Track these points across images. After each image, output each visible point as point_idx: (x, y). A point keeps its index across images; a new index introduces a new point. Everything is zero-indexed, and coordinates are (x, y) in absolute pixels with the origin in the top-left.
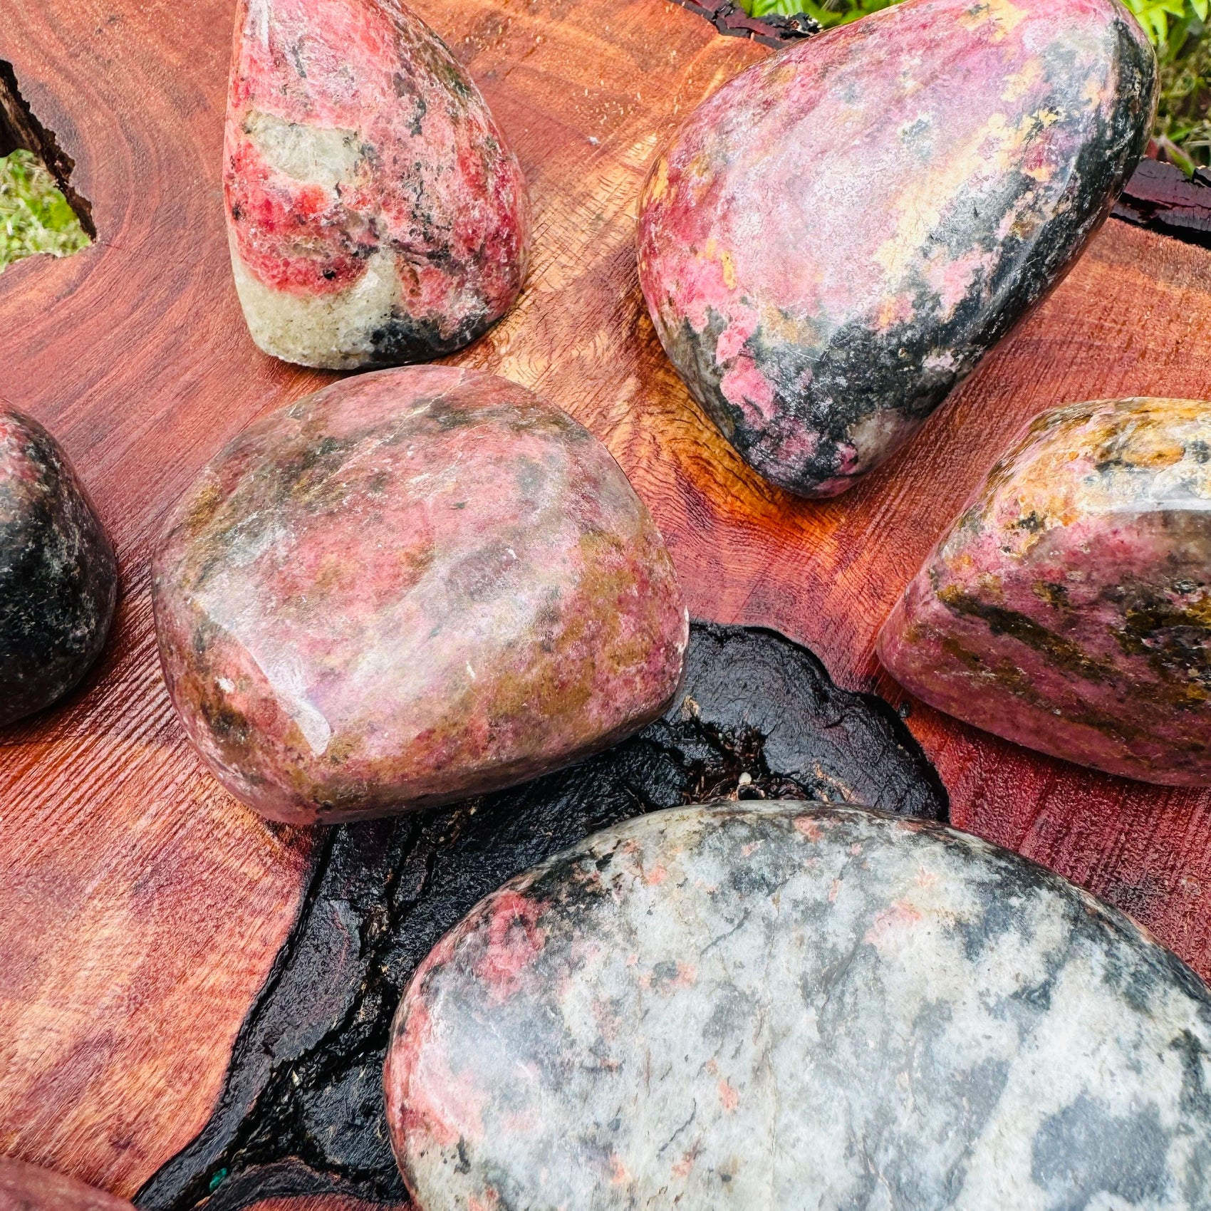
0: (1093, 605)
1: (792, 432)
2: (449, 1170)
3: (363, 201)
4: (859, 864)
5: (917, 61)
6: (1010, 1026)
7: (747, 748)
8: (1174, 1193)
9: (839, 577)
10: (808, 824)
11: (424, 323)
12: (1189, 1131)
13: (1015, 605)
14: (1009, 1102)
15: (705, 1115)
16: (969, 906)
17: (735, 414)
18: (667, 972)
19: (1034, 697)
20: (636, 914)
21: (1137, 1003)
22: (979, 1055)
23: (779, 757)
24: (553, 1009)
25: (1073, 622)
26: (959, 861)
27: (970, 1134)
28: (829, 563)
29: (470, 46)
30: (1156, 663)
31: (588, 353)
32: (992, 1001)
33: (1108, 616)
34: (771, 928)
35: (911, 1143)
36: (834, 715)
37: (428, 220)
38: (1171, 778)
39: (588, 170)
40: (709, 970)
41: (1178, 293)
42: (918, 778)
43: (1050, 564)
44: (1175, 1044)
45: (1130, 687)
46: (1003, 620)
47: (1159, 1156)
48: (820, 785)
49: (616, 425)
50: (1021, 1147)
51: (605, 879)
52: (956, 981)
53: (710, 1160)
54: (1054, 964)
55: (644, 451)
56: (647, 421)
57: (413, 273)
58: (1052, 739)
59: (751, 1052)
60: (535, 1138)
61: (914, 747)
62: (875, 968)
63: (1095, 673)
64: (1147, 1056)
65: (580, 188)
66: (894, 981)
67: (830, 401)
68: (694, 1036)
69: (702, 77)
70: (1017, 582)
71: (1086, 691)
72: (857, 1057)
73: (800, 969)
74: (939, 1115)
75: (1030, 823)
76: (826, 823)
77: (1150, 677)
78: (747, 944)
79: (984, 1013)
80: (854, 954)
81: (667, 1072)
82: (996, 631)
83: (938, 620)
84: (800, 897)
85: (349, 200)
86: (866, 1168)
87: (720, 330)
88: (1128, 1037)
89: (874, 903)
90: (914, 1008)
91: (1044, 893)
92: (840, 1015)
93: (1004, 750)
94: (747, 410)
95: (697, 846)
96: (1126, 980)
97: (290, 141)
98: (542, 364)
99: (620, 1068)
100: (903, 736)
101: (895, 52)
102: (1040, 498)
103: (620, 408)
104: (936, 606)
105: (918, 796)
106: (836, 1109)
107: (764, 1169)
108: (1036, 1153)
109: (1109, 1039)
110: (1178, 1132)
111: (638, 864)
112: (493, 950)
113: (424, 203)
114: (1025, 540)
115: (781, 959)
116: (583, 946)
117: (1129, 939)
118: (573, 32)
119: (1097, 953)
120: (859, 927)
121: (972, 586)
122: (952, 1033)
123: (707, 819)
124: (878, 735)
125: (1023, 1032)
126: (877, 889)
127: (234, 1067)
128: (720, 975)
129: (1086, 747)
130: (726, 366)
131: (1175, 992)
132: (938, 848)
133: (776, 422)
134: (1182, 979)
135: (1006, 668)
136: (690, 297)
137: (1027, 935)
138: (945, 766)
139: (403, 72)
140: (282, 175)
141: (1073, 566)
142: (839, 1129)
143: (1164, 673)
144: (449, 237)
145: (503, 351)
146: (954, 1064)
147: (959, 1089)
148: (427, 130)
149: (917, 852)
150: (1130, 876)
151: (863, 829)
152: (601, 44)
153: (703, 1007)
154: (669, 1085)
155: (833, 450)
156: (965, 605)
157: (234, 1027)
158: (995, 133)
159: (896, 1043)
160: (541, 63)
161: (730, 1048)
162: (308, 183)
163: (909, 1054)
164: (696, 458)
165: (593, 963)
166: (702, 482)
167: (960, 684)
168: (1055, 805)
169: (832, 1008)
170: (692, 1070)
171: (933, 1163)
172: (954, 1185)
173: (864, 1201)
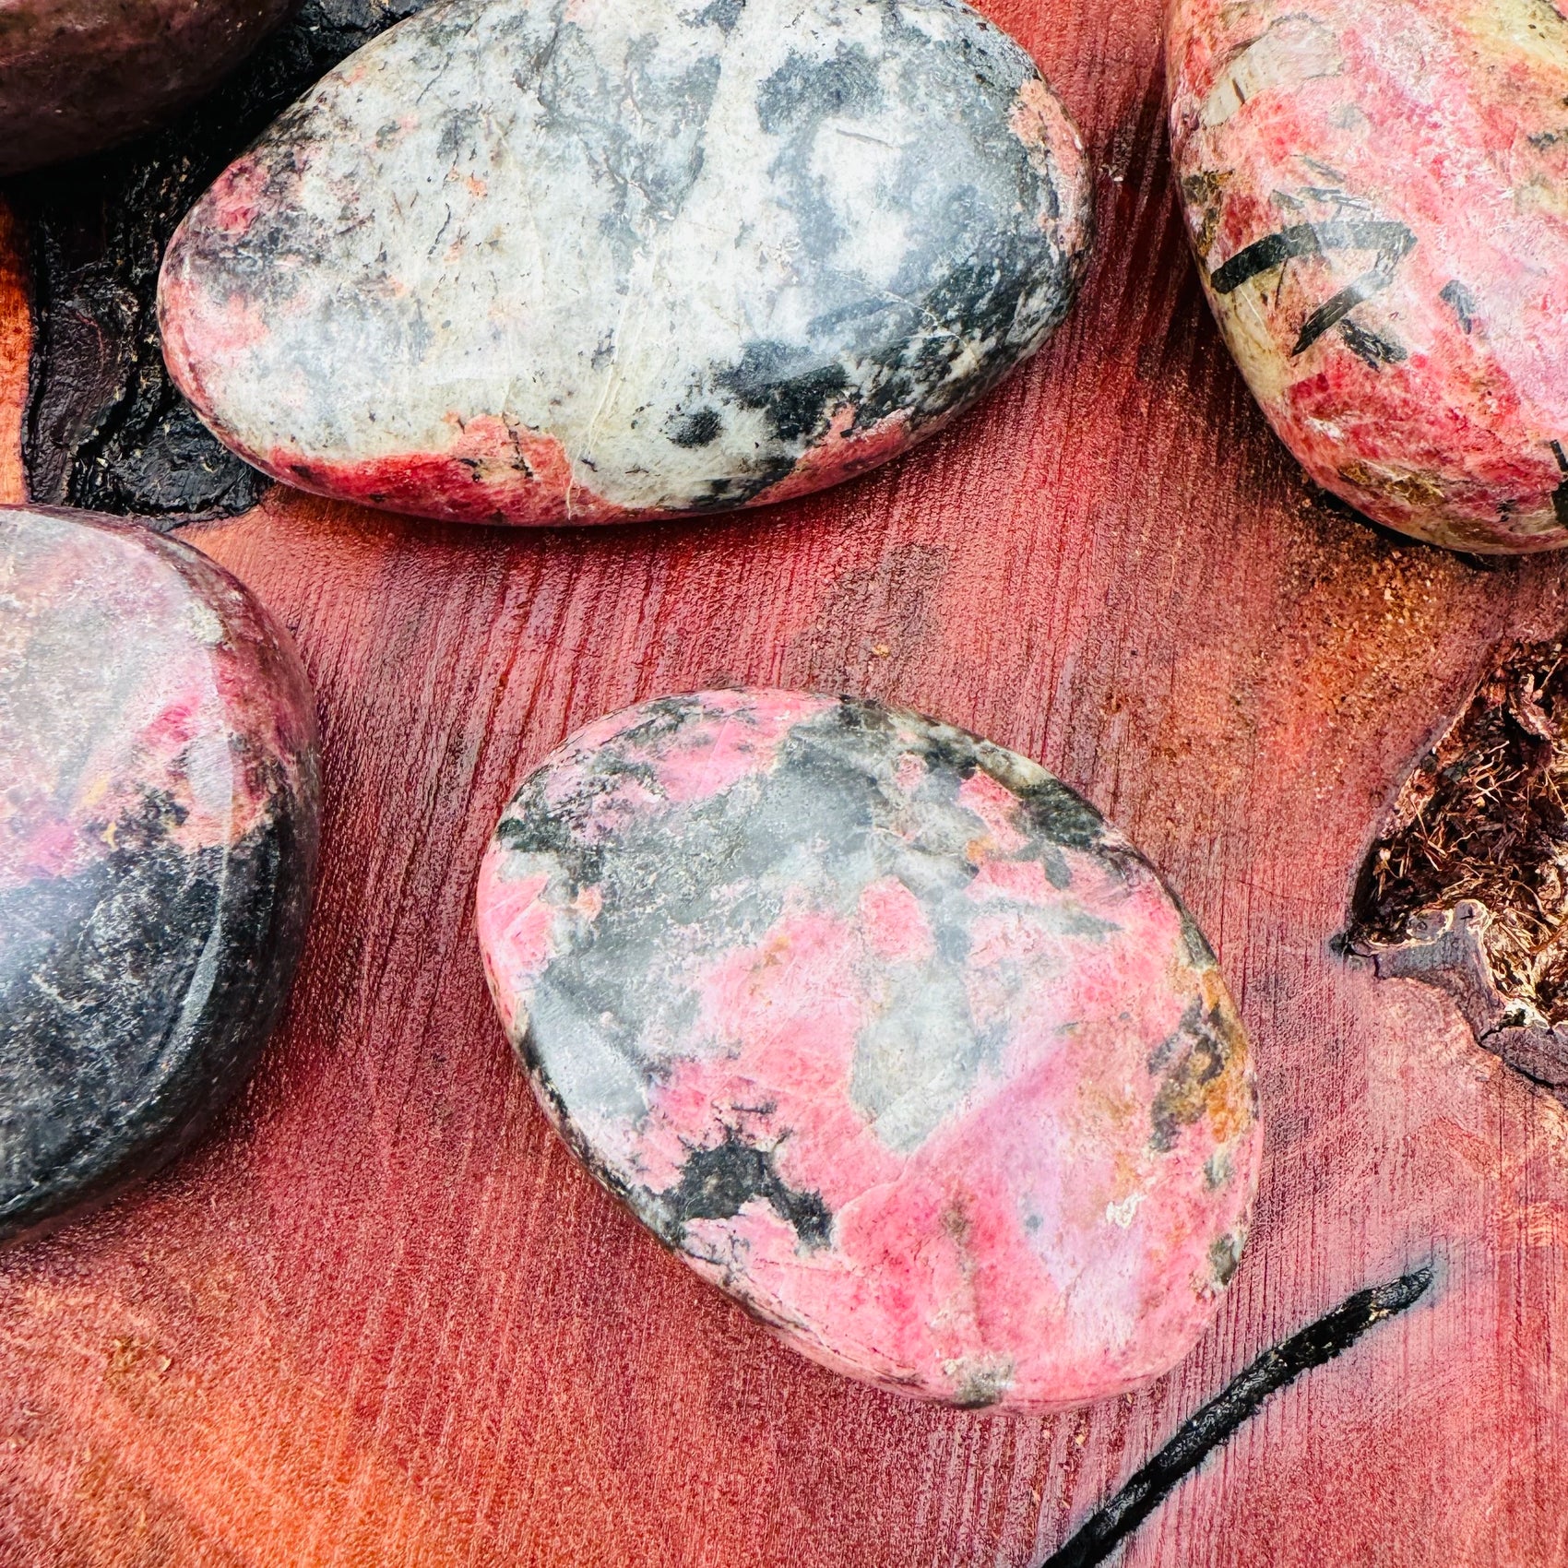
6: (713, 28)
8: (891, 102)
12: (896, 55)
14: (727, 84)
15: (459, 209)
18: (388, 133)
20: (347, 108)
22: (691, 60)
24: (293, 208)
27: (700, 120)
32: (691, 17)
34: (475, 55)
35: (648, 148)
40: (428, 111)
47: (872, 79)
50: (748, 112)
52: (654, 16)
53: (476, 238)
59: (485, 149)
60: (316, 306)
62: (579, 38)
64: (845, 13)
66: (597, 39)
68: (430, 161)
72: (581, 106)
73: (512, 70)
74: (667, 119)
78: (457, 76)
79: (686, 28)
80: (556, 35)
81: (415, 198)
84: (495, 21)
86: (615, 181)
90: (623, 49)
99: (371, 218)
106: (575, 153)
107: (525, 222)
108: (760, 111)
109: (808, 11)
110: (885, 58)
112: (221, 202)
115: (492, 72)
116: (305, 154)
120: (556, 16)
122: (662, 54)
125: (727, 30)
128: (440, 109)
142: (583, 165)
146: (669, 76)
147: (679, 92)
153: (430, 137)
154: (419, 206)
159: (613, 82)
161: (466, 154)
163: (628, 83)
165: (319, 159)
169: (548, 83)
170: (437, 185)
171: (674, 155)
172: (697, 164)
173: (621, 206)
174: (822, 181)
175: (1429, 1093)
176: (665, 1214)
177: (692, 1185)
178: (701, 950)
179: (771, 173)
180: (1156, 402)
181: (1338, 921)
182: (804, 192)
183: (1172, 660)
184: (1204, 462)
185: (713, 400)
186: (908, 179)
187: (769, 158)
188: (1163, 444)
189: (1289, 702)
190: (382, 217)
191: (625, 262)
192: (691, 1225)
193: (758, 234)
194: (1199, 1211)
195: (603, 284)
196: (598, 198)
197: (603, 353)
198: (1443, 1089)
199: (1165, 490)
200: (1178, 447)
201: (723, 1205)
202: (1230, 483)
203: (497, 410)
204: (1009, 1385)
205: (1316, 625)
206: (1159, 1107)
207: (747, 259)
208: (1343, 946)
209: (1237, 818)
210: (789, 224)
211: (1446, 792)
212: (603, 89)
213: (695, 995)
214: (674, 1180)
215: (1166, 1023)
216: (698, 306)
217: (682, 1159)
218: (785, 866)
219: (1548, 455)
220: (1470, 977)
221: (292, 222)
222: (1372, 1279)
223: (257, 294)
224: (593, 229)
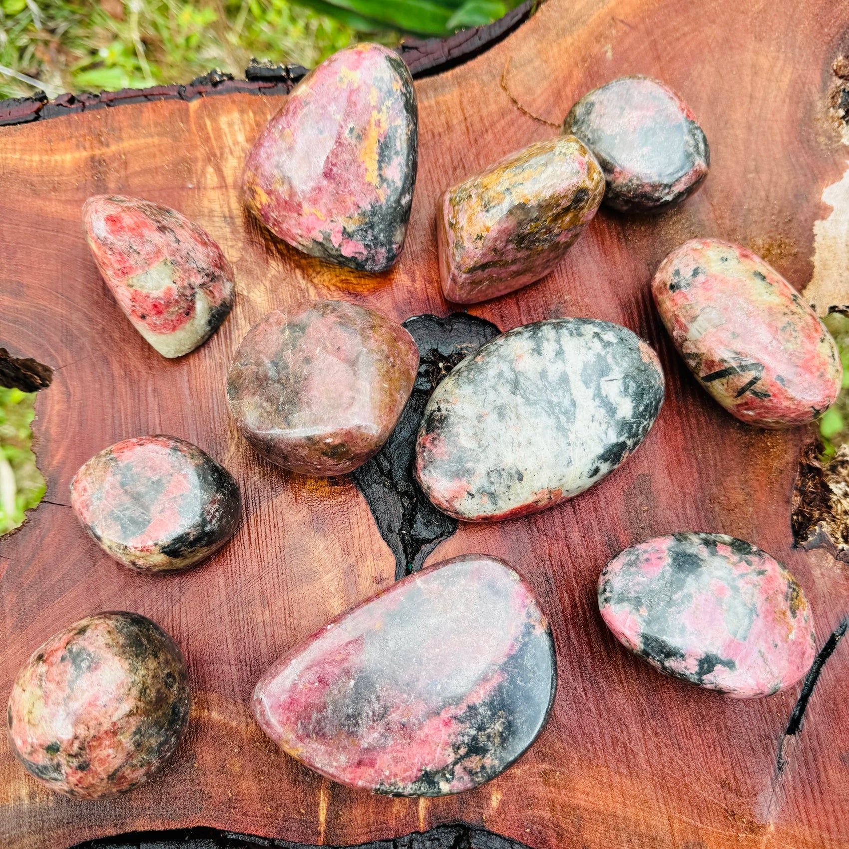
0: (505, 246)
1: (376, 252)
2: (470, 501)
3: (184, 280)
4: (500, 356)
5: (335, 108)
6: (560, 362)
7: (434, 356)
8: (614, 367)
9: (416, 285)
10: (479, 359)
11: (221, 305)
13: (486, 260)
14: (572, 377)
15: (515, 436)
16: (531, 344)
17: (354, 259)
18: (480, 418)
19: (501, 280)
20: (460, 412)
21: (580, 335)
22: (558, 374)
23: (445, 351)
24: (462, 448)
25: (502, 254)
26: (520, 336)
27: (569, 390)
28: (409, 283)
29: (99, 180)
30: (528, 248)
31: (273, 272)
32: (552, 360)
33: (510, 246)
34: (494, 388)
35: (559, 403)
36: (449, 327)
37: (203, 269)
38: (546, 272)
39: (200, 201)
40: (489, 408)
41: (433, 102)
42: (484, 326)
43: (489, 245)
44: (594, 337)
45: (524, 259)
46: (484, 267)
47: (606, 362)
48: (461, 349)
49: (308, 291)
50: (581, 384)
51: (444, 412)
52: (542, 363)
53: (524, 443)
54: (558, 341)
55: (325, 291)
56: (316, 281)
57: (210, 291)
58: (511, 287)
59: (513, 416)
61: (476, 318)
62: (523, 375)
63: (514, 262)
64: (590, 344)
65: (206, 211)
66: (530, 374)
67: (382, 235)
68: (498, 424)
69: (202, 128)
70: (484, 255)
71: (514, 268)
72: (535, 396)
73: (508, 390)
74: (560, 393)
75: (520, 314)
76: (483, 354)
77: (528, 253)
78: (492, 395)
79: (553, 364)
80: (516, 376)
81: (499, 436)
82: (483, 271)
83: (466, 279)
84: (493, 375)
85: (179, 283)
86: (555, 415)
87: (329, 235)
88: (584, 344)
89: (511, 362)
90: (538, 375)
91: (544, 327)
92: (525, 391)
93: (499, 299)
94: (357, 256)
95: (458, 385)
96: (575, 332)
97: (149, 279)
98: (262, 288)
99: (489, 445)
100: (471, 318)
101: (324, 107)
102: (477, 229)
103: (303, 283)
104: (464, 276)
105: (488, 331)
106: (540, 410)
107: (536, 434)
108: (584, 382)
109: (580, 347)
111: (448, 402)
112: (434, 451)
113: (198, 264)
114: (480, 244)
115: (502, 392)
116: (455, 430)
117: (568, 322)
118: (132, 142)
119: (564, 331)
120: (513, 370)
121: (472, 263)
122: (550, 374)
123: (453, 378)
124: (464, 323)
125: (563, 361)
126: (509, 359)
127: (388, 542)
128: (492, 407)
129: (521, 282)
130: (340, 246)
131: (586, 326)
132: (513, 337)
133: (369, 252)
134: (585, 321)
135: (490, 279)
136: (309, 231)
137: (548, 340)
138: (487, 316)
139: (159, 224)
140: (154, 292)
141: (496, 241)
142: (544, 413)
143: (531, 249)
144: (212, 269)
145: (245, 293)
146: (555, 380)
147: (560, 384)
148: (180, 238)
149: (510, 342)
150: (553, 307)
151: (492, 348)
152: (149, 140)
153: (494, 416)
154: (502, 438)
155: (392, 249)
156: (472, 270)
157: (379, 535)
158: (377, 118)
159: (541, 386)
160: (135, 166)
161: (508, 419)
162: (163, 289)
163: (545, 386)
164: (342, 281)
165: (461, 431)
166: (351, 288)
167: (479, 291)
168: (522, 304)
169: (522, 391)
170: (504, 430)
171: (566, 403)
172: (574, 403)
173: (559, 422)
174: (607, 397)
175: (829, 577)
176: (697, 677)
177: (701, 668)
178: (679, 613)
179: (594, 399)
180: (686, 409)
181: (791, 540)
182: (603, 401)
183: (721, 484)
184: (706, 421)
185: (597, 464)
186: (626, 388)
187: (591, 395)
188: (693, 421)
189: (756, 484)
190: (491, 443)
191: (567, 437)
192: (704, 677)
193: (596, 417)
194: (806, 629)
195: (563, 445)
196: (552, 422)
197: (570, 462)
198: (832, 574)
199: (699, 434)
200: (698, 420)
201: (710, 670)
202: (716, 426)
203: (545, 487)
204: (781, 685)
205: (754, 459)
206: (791, 609)
207: (596, 424)
208: (795, 546)
209: (756, 522)
210: (603, 411)
211: (802, 492)
212: (539, 390)
213: (683, 624)
214: (697, 669)
215: (785, 588)
216: (589, 442)
217: (697, 663)
218: (687, 585)
219: (811, 409)
220: (828, 542)
221: (465, 452)
222: (834, 629)
223: (463, 476)
224: (555, 431)
